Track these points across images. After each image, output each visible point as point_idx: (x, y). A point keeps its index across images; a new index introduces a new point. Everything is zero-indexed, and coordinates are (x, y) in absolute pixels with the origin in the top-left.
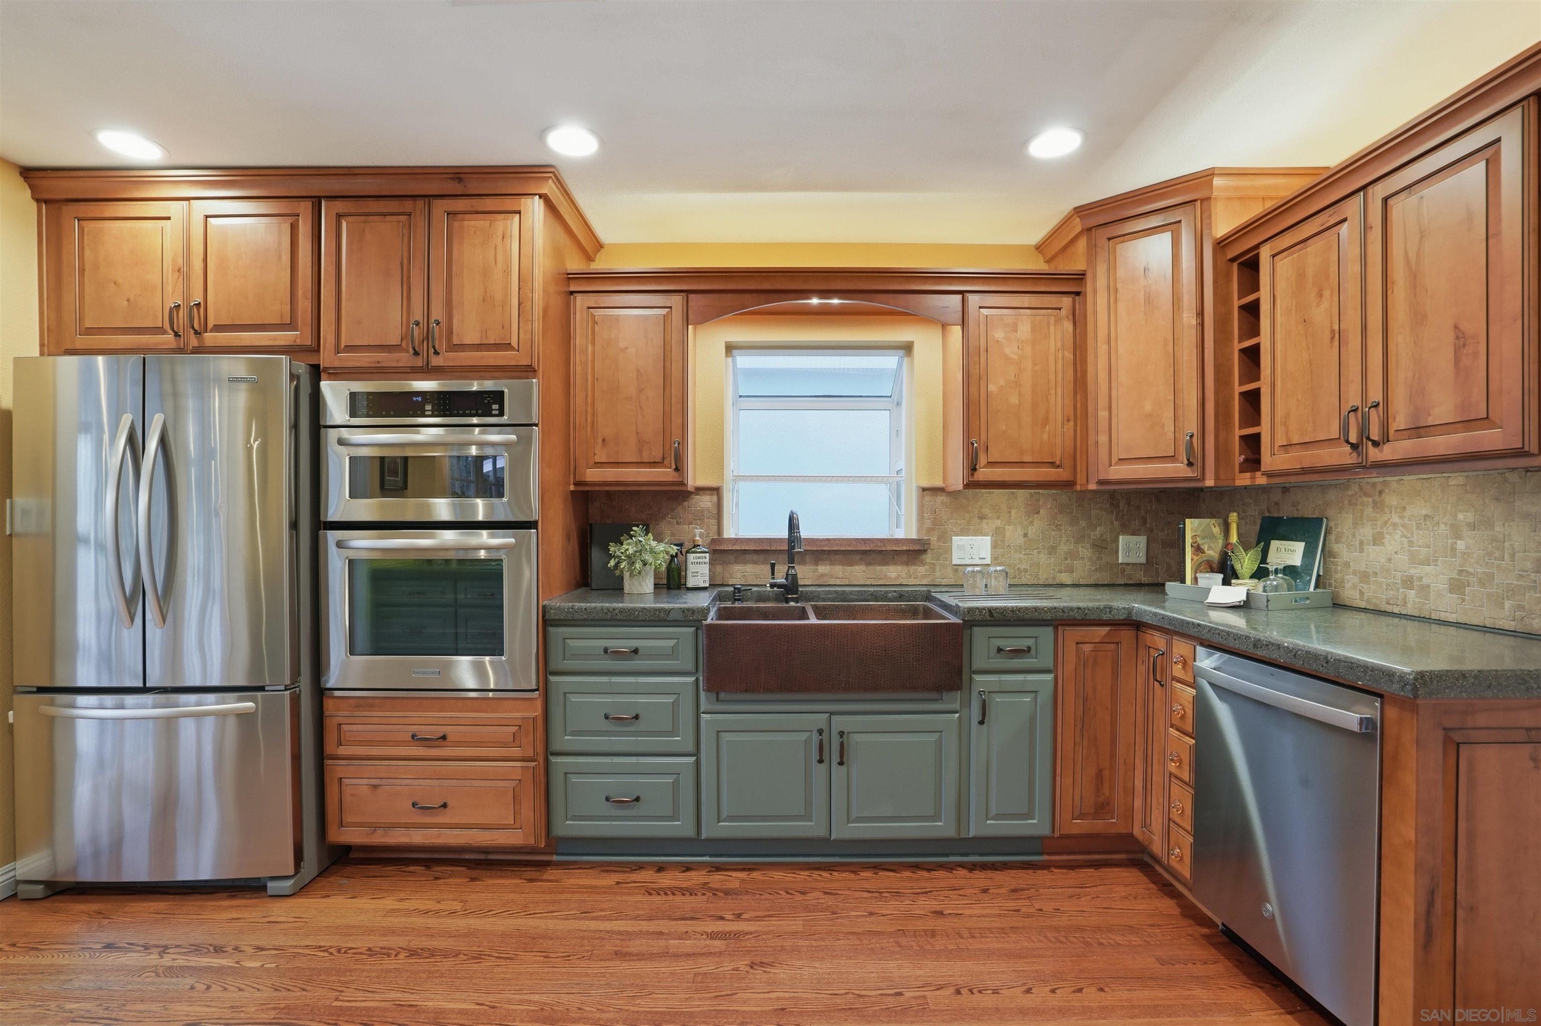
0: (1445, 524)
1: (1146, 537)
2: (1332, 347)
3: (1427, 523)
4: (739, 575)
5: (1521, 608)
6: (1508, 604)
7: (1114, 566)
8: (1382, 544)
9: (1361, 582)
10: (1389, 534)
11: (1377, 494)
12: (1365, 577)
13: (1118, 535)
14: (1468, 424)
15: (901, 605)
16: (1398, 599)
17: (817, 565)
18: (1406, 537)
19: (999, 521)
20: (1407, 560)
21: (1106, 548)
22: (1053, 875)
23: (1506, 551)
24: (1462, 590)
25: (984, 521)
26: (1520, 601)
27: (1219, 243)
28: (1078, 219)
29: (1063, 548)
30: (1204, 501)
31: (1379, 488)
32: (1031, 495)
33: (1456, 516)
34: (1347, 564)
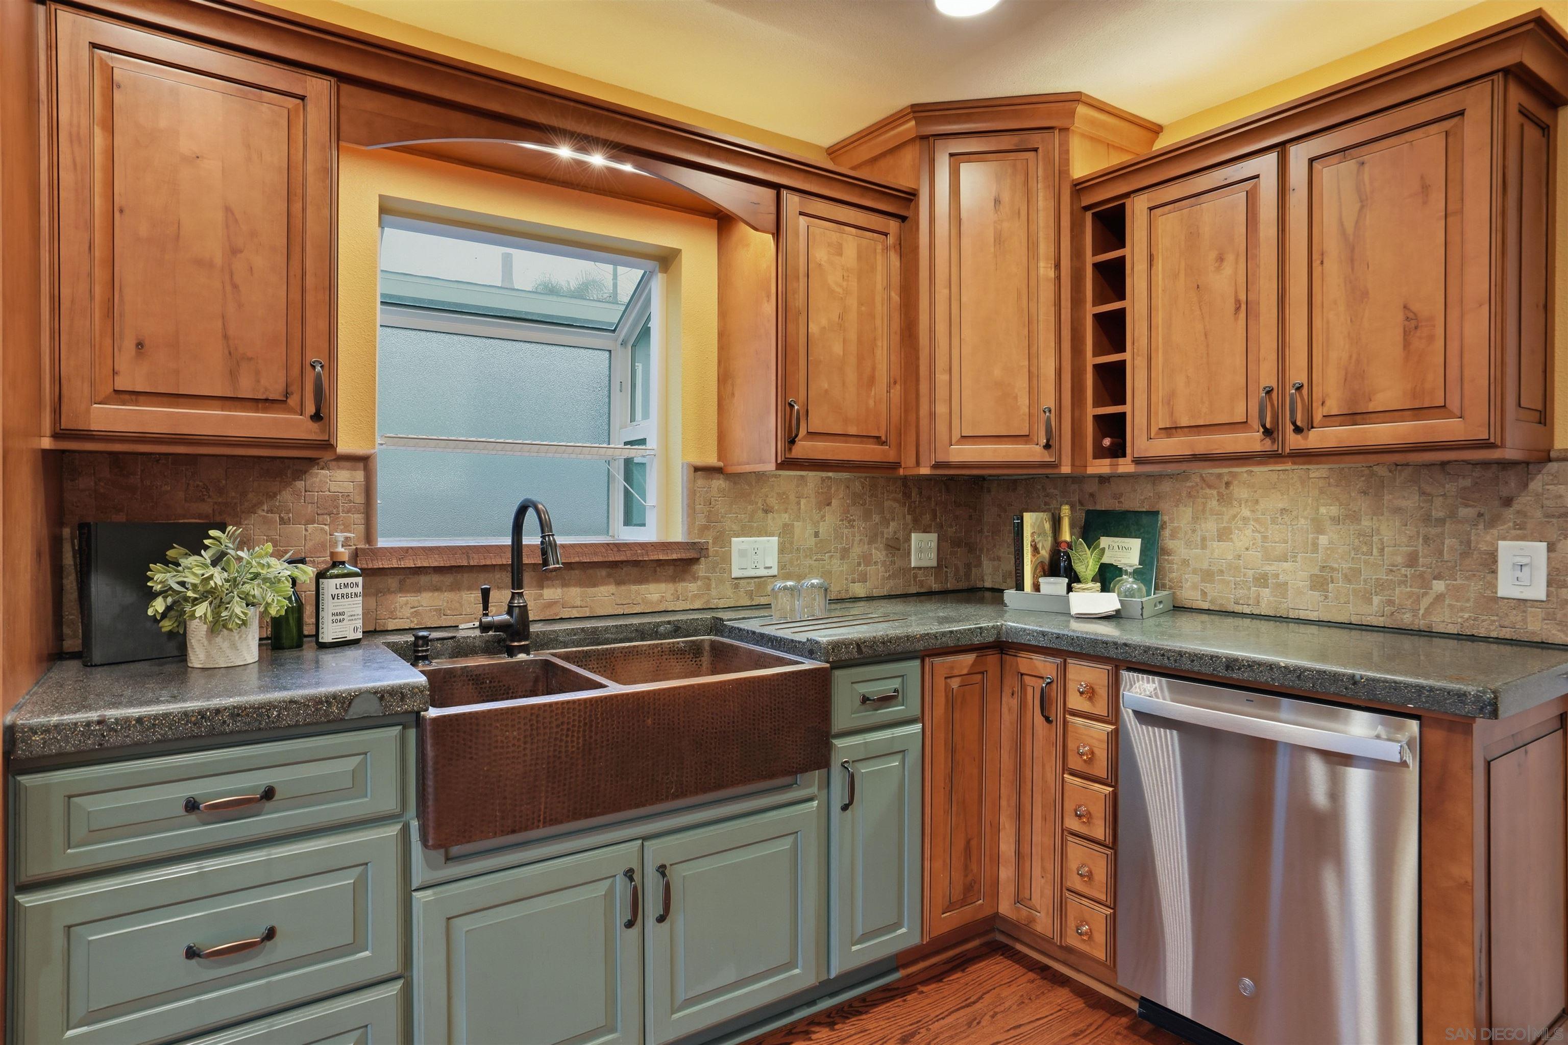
0: (1306, 518)
1: (937, 535)
2: (1236, 319)
3: (1285, 516)
4: (407, 612)
5: (1390, 602)
6: (1376, 600)
7: (907, 570)
8: (1231, 540)
9: (1203, 581)
10: (1239, 529)
11: (1224, 486)
12: (1208, 575)
13: (910, 532)
14: (1418, 412)
15: (678, 643)
16: (1249, 598)
17: (541, 587)
18: (1259, 532)
19: (786, 515)
20: (1260, 557)
21: (899, 550)
22: (927, 997)
23: (1374, 545)
24: (1325, 587)
25: (770, 515)
26: (1390, 596)
27: (1076, 185)
28: (913, 123)
29: (857, 551)
30: (989, 491)
31: (1226, 479)
32: (823, 480)
33: (1318, 510)
34: (1185, 562)
